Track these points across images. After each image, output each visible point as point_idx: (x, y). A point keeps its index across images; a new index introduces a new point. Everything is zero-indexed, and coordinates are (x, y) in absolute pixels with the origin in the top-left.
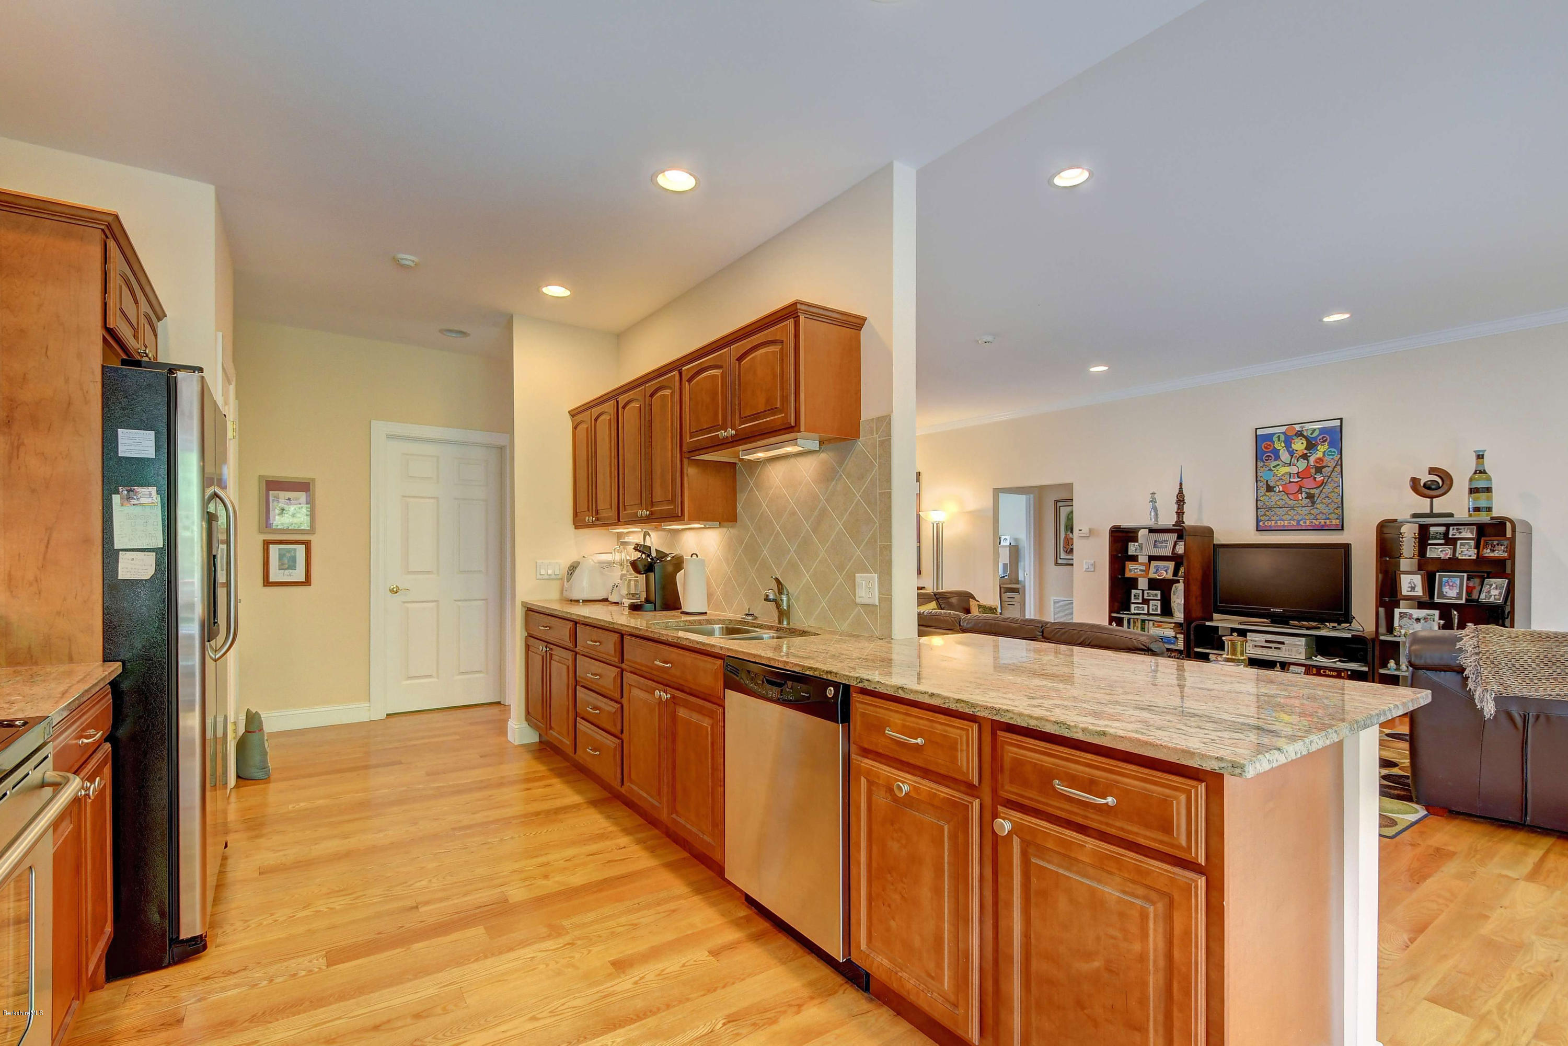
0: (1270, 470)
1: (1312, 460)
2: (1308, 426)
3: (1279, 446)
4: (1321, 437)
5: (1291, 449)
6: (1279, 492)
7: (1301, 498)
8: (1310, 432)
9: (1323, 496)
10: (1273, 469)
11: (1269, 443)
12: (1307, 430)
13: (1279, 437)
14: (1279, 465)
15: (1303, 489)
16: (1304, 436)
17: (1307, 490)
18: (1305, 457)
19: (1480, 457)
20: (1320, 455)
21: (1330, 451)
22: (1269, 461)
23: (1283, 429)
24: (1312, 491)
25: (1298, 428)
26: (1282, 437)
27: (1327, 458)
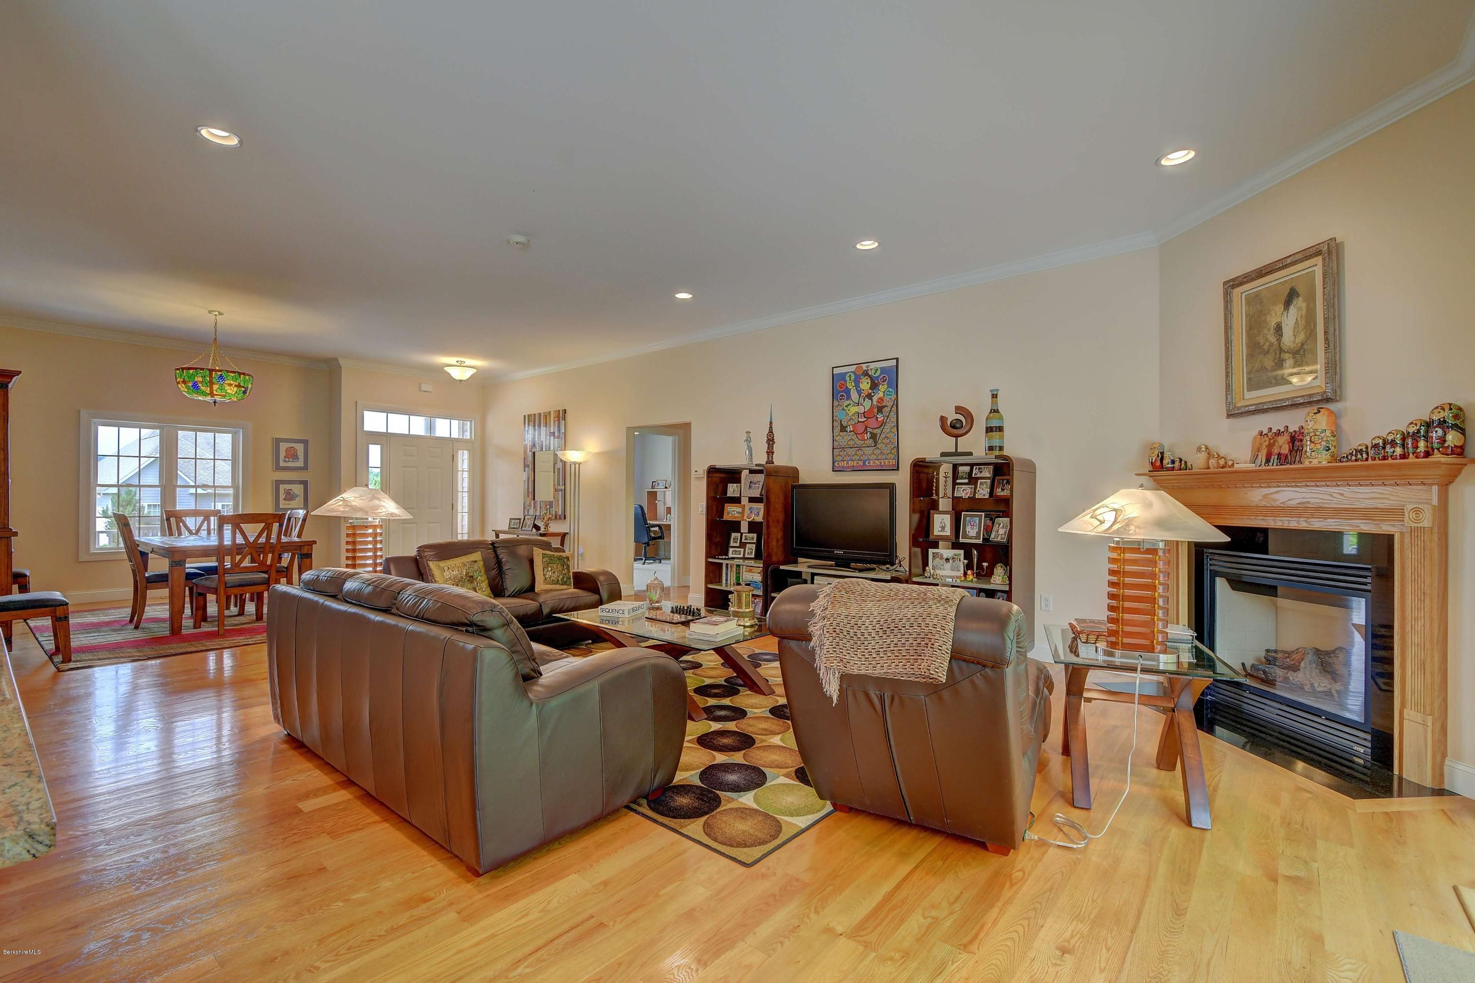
0: (843, 409)
1: (875, 399)
2: (872, 366)
3: (850, 385)
4: (881, 377)
5: (859, 389)
6: (850, 431)
7: (866, 438)
8: (873, 371)
10: (846, 408)
11: (843, 382)
12: (871, 369)
13: (850, 376)
14: (850, 404)
15: (868, 429)
16: (870, 376)
17: (871, 430)
18: (870, 397)
19: (994, 396)
20: (881, 394)
21: (888, 391)
22: (843, 400)
23: (853, 368)
24: (875, 431)
25: (864, 367)
26: (853, 377)
27: (887, 398)
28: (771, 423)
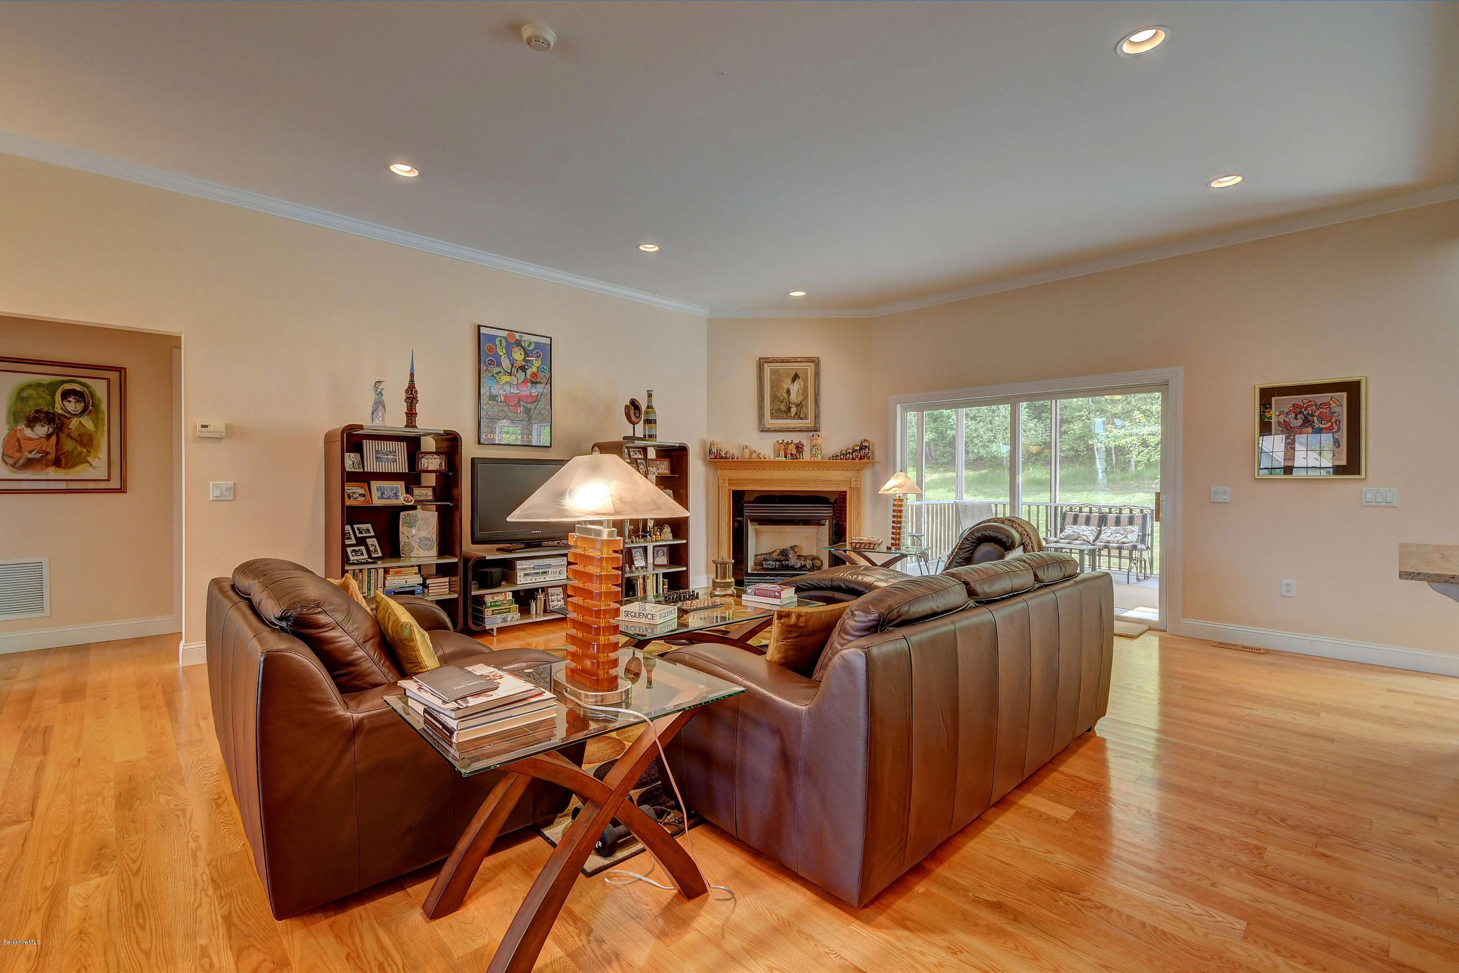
0: (493, 376)
1: (529, 372)
2: (526, 337)
3: (501, 351)
4: (535, 352)
5: (512, 358)
6: (501, 402)
7: (519, 412)
8: (527, 344)
9: (537, 411)
10: (496, 375)
11: (492, 345)
12: (525, 341)
13: (501, 340)
14: (500, 372)
15: (522, 403)
16: (523, 347)
17: (525, 404)
18: (523, 369)
19: (650, 396)
20: (535, 370)
21: (543, 368)
22: (492, 366)
23: (505, 334)
24: (529, 406)
25: (517, 336)
26: (504, 343)
27: (541, 374)
28: (412, 375)
